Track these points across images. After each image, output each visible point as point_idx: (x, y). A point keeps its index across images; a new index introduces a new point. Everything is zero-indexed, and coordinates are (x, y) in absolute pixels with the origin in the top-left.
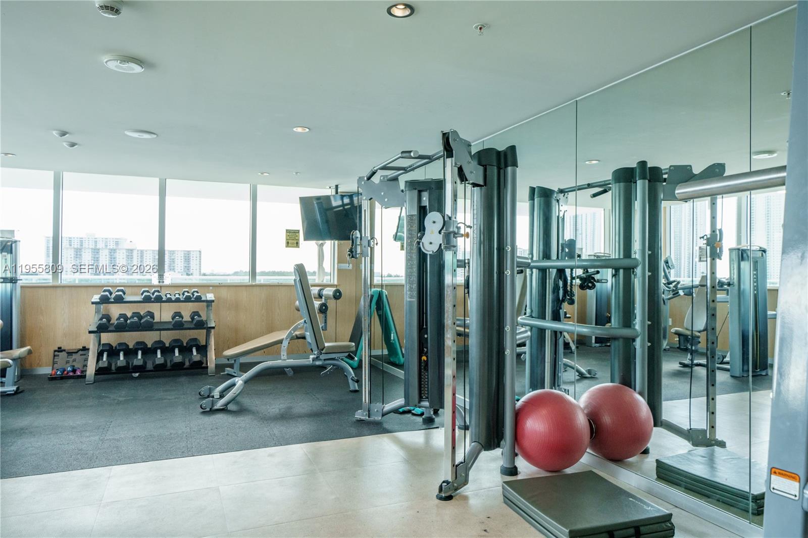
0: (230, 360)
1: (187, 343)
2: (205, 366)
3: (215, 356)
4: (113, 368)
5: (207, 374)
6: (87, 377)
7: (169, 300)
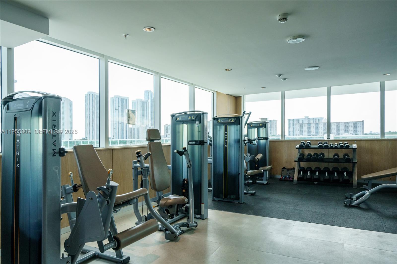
0: (365, 181)
1: (341, 170)
2: (351, 182)
3: (357, 178)
4: (305, 178)
5: (352, 187)
6: (294, 181)
7: (332, 148)
